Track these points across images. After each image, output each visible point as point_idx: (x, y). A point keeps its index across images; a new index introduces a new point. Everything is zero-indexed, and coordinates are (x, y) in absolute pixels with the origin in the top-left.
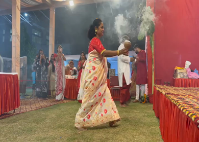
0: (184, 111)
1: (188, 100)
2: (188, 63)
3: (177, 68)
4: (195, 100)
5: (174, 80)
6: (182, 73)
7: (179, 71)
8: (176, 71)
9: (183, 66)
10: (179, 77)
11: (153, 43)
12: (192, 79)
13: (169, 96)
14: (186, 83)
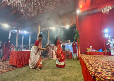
0: (88, 68)
1: (90, 62)
2: (91, 47)
3: (87, 48)
4: (93, 62)
5: (87, 52)
6: (89, 50)
7: (88, 49)
8: (87, 49)
9: (89, 47)
10: (88, 51)
11: (79, 40)
12: (93, 52)
13: (84, 60)
14: (91, 54)
